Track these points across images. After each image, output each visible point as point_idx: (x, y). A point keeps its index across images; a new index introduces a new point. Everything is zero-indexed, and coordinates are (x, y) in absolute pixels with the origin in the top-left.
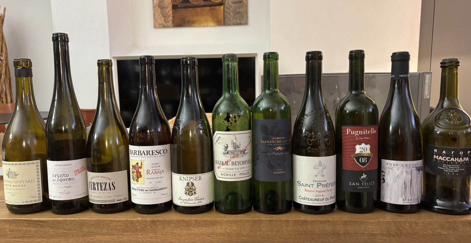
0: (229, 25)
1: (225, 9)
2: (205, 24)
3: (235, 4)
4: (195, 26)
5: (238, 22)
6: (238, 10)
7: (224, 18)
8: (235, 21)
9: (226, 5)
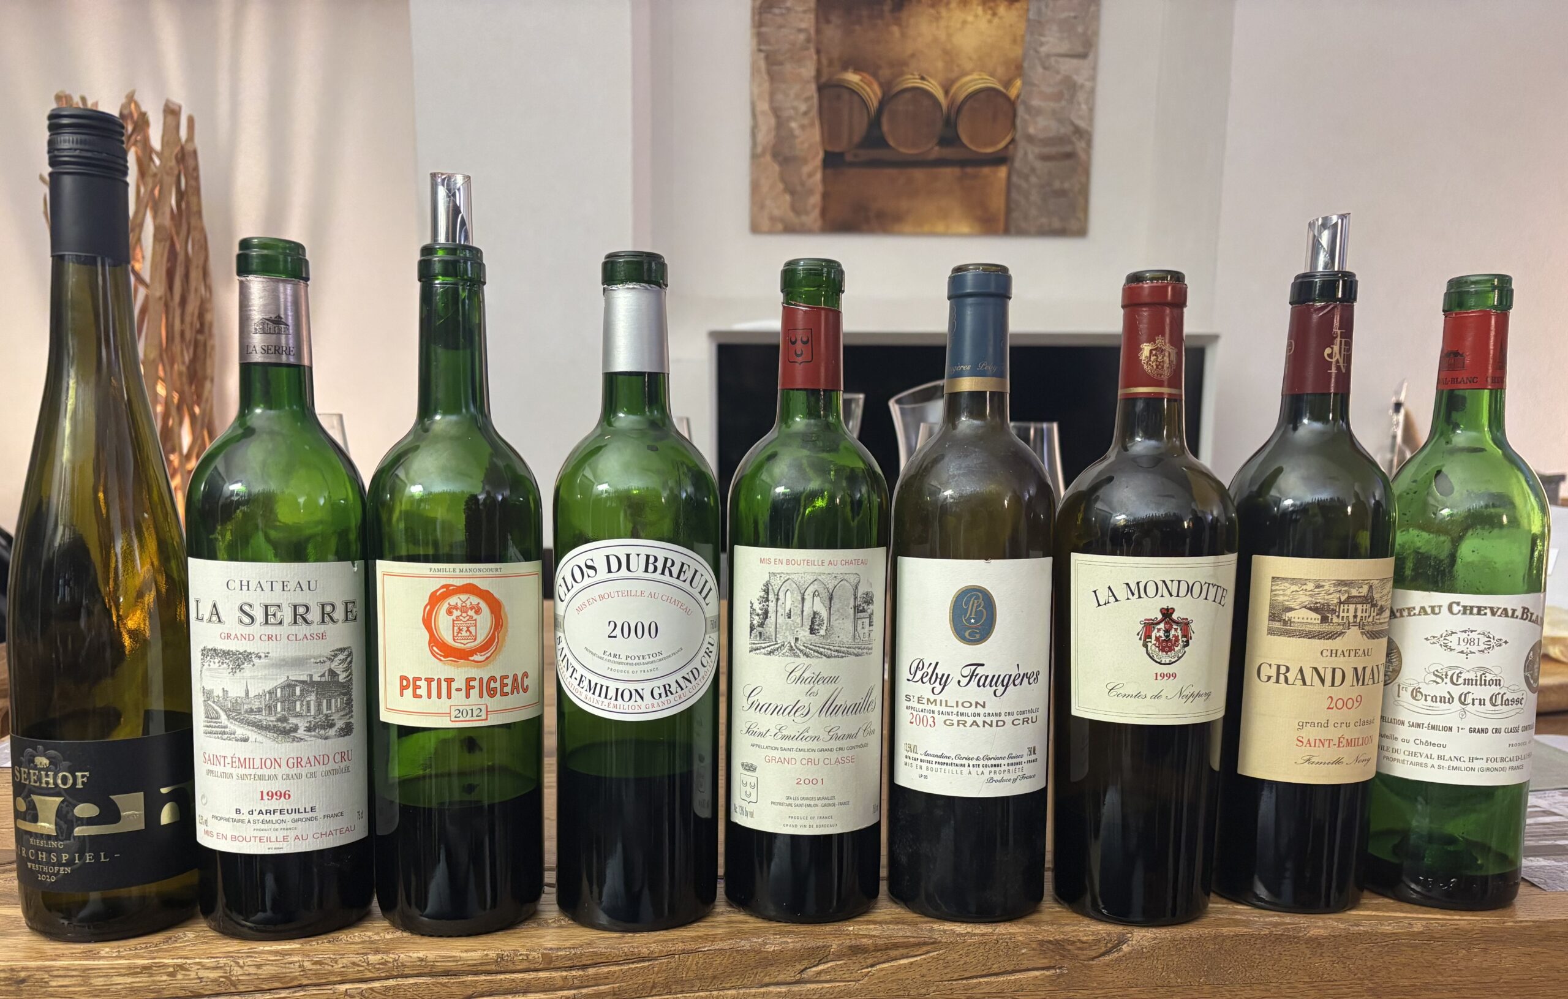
0: (1022, 233)
1: (1015, 179)
2: (940, 227)
3: (1049, 164)
4: (900, 233)
5: (1057, 224)
6: (1057, 185)
7: (1008, 211)
8: (1044, 220)
9: (1017, 164)
